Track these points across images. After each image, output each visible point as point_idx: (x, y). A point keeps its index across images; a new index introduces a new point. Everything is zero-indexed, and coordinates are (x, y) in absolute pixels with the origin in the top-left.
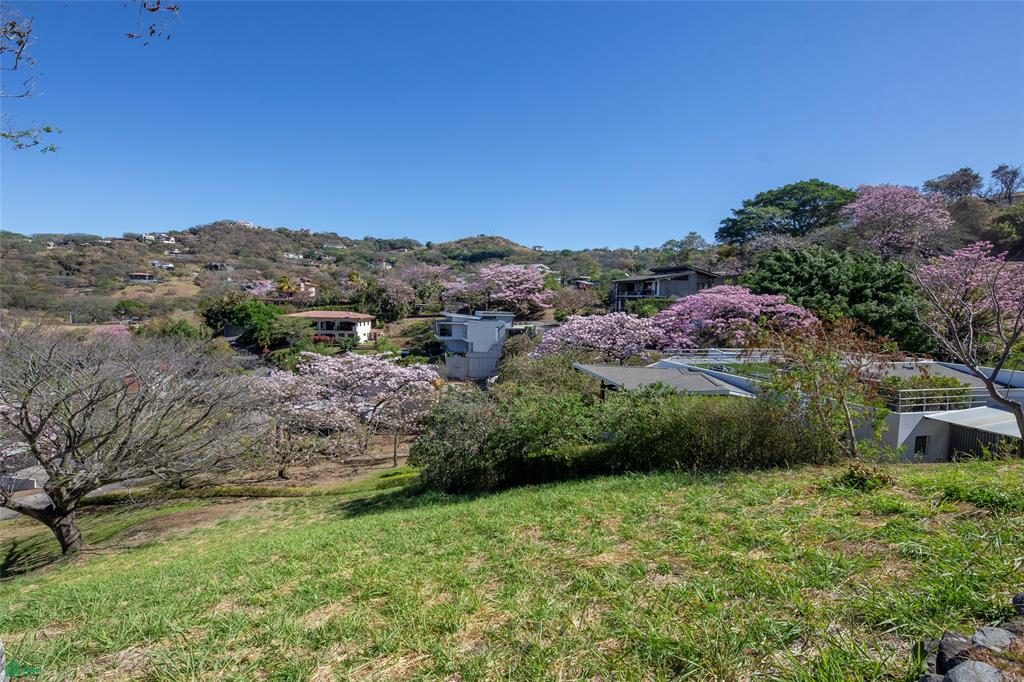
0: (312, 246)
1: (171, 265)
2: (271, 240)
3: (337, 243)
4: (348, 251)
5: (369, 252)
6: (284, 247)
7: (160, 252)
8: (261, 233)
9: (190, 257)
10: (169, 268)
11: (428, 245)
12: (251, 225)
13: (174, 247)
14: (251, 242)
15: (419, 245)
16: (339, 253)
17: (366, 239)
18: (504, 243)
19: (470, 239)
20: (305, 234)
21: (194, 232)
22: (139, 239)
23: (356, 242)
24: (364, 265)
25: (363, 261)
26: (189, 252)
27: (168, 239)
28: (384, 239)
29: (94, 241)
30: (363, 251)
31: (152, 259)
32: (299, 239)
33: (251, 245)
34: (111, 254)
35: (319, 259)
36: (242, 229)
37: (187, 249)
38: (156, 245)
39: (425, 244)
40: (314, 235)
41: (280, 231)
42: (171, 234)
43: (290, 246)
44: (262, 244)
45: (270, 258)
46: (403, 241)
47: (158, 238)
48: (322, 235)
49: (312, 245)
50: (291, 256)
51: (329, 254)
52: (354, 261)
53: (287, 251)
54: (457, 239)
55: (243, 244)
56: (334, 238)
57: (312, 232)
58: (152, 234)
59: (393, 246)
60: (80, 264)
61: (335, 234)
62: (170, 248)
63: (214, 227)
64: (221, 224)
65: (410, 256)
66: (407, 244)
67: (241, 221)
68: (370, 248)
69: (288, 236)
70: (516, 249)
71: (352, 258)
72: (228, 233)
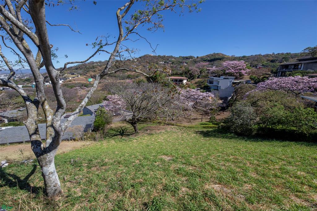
0: (166, 59)
2: (157, 59)
3: (172, 59)
4: (175, 60)
5: (181, 60)
6: (160, 60)
7: (134, 63)
8: (154, 57)
9: (139, 64)
10: (135, 67)
11: (197, 57)
12: (152, 55)
13: (136, 62)
14: (152, 59)
15: (194, 57)
16: (173, 61)
17: (180, 57)
18: (221, 55)
19: (210, 54)
20: (165, 56)
21: (140, 58)
22: (130, 60)
23: (177, 58)
24: (179, 64)
28: (185, 56)
30: (179, 60)
31: (132, 65)
32: (163, 58)
35: (168, 63)
36: (150, 56)
37: (139, 62)
38: (133, 61)
39: (196, 57)
41: (159, 56)
42: (136, 59)
43: (161, 60)
44: (155, 60)
45: (156, 63)
46: (189, 56)
48: (169, 56)
50: (161, 63)
51: (170, 62)
52: (177, 63)
53: (160, 61)
54: (206, 55)
56: (172, 57)
57: (166, 56)
58: (132, 59)
59: (187, 58)
60: (119, 67)
61: (172, 56)
63: (144, 56)
64: (146, 55)
65: (192, 61)
66: (191, 57)
67: (150, 54)
68: (181, 59)
69: (160, 57)
70: (226, 56)
71: (176, 62)
72: (147, 57)
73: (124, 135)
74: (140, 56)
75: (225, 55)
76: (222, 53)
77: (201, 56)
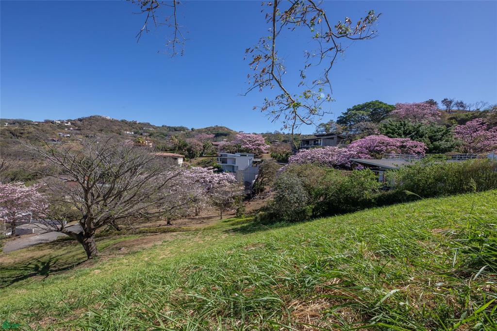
1: (68, 135)
2: (118, 125)
3: (150, 127)
4: (155, 131)
5: (165, 132)
6: (125, 128)
7: (63, 129)
8: (113, 122)
9: (78, 132)
10: (67, 137)
11: (192, 129)
12: (108, 118)
13: (70, 127)
14: (109, 125)
15: (188, 129)
16: (151, 132)
17: (163, 126)
18: (226, 129)
19: (211, 127)
20: (135, 123)
21: (80, 120)
22: (52, 122)
23: (158, 127)
24: (163, 138)
25: (162, 136)
26: (77, 130)
27: (67, 123)
28: (171, 126)
29: (29, 123)
30: (162, 131)
31: (59, 132)
32: (132, 125)
33: (109, 127)
34: (38, 129)
35: (141, 134)
36: (104, 119)
37: (77, 128)
38: (61, 126)
39: (190, 129)
40: (139, 124)
41: (123, 121)
42: (68, 121)
43: (128, 128)
44: (114, 127)
45: (117, 133)
46: (180, 127)
47: (62, 122)
48: (143, 124)
49: (138, 128)
50: (128, 133)
51: (146, 132)
52: (158, 136)
53: (126, 130)
54: (205, 127)
55: (105, 126)
56: (148, 125)
57: (138, 122)
58: (59, 120)
59: (175, 129)
60: (22, 133)
61: (149, 123)
62: (68, 127)
63: (90, 118)
64: (94, 117)
65: (184, 134)
66: (182, 129)
67: (104, 116)
68: (165, 130)
69: (126, 123)
70: (232, 132)
71: (157, 134)
72: (98, 121)
73: (52, 271)
74: (80, 117)
75: (231, 130)
76: (227, 127)
77: (197, 129)
